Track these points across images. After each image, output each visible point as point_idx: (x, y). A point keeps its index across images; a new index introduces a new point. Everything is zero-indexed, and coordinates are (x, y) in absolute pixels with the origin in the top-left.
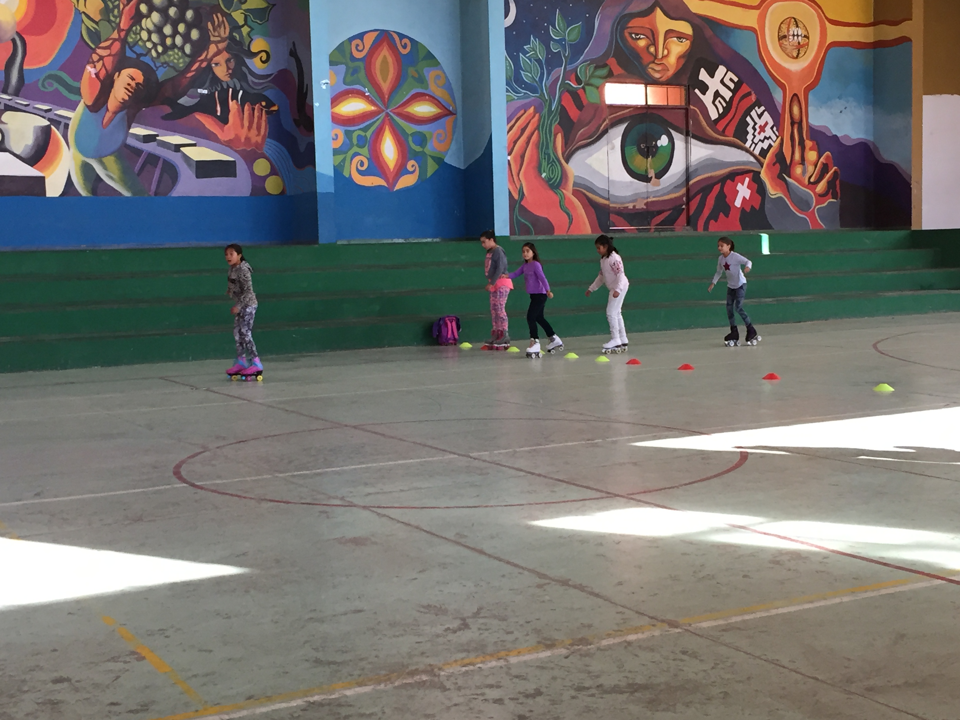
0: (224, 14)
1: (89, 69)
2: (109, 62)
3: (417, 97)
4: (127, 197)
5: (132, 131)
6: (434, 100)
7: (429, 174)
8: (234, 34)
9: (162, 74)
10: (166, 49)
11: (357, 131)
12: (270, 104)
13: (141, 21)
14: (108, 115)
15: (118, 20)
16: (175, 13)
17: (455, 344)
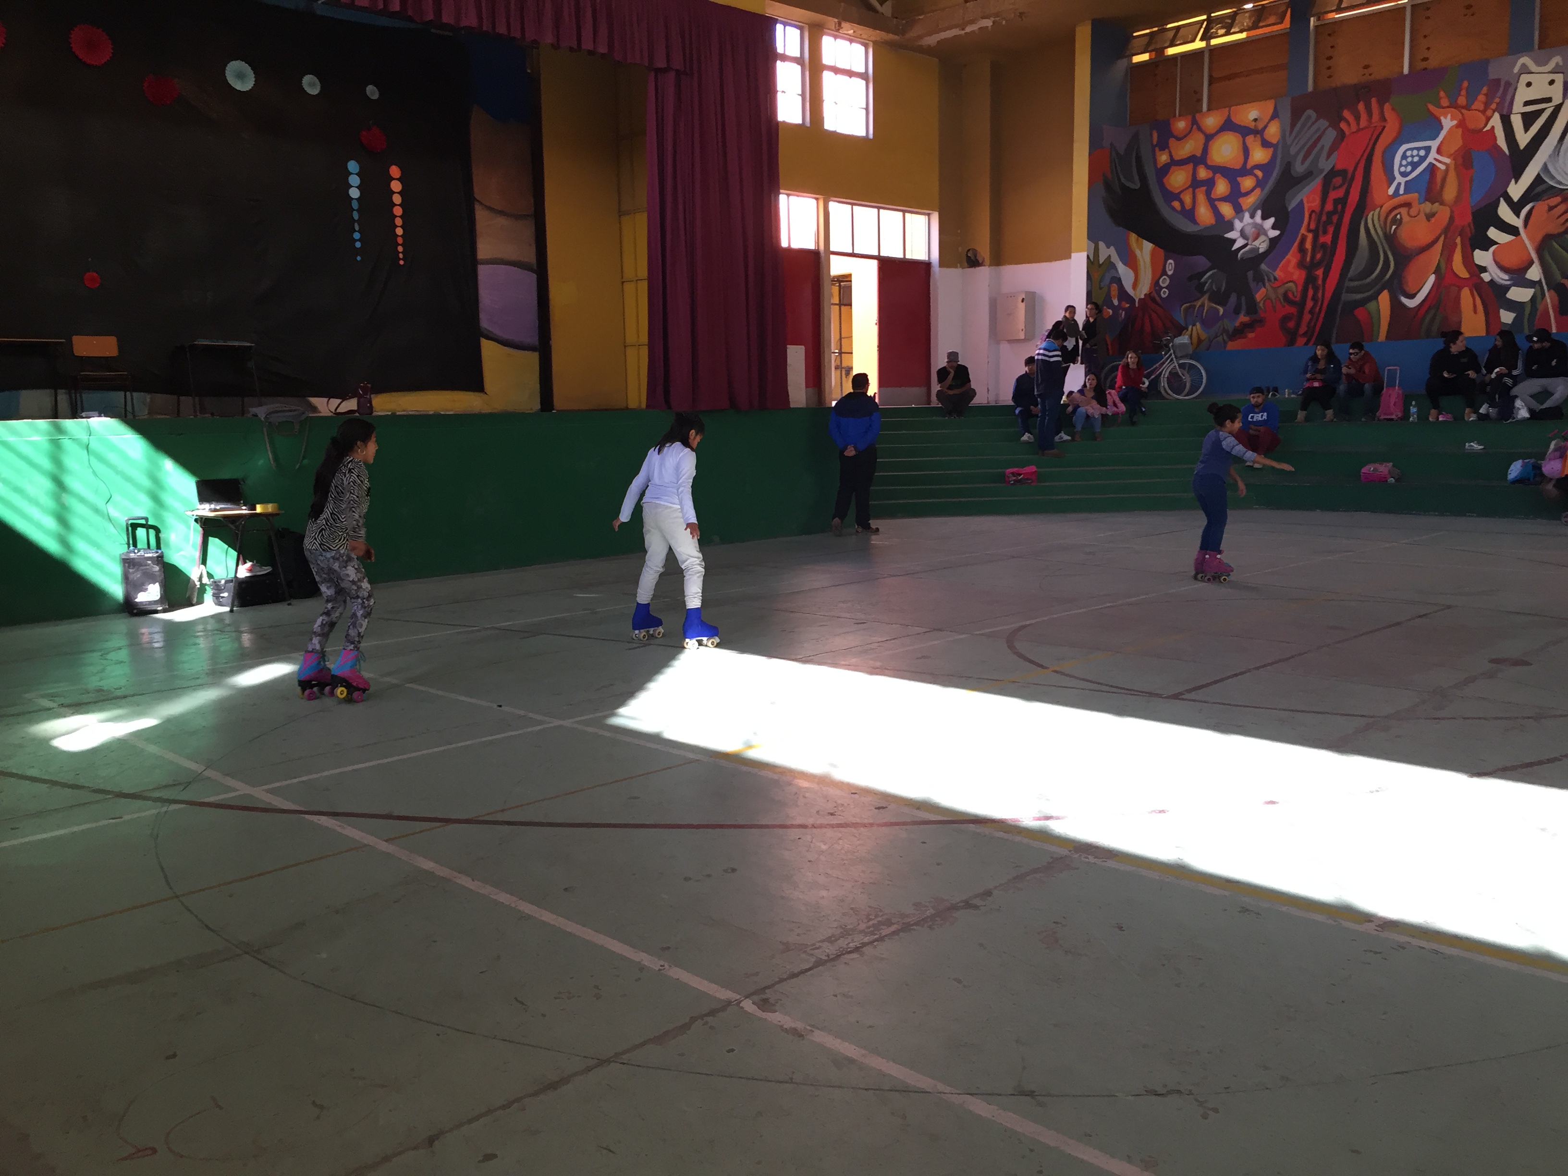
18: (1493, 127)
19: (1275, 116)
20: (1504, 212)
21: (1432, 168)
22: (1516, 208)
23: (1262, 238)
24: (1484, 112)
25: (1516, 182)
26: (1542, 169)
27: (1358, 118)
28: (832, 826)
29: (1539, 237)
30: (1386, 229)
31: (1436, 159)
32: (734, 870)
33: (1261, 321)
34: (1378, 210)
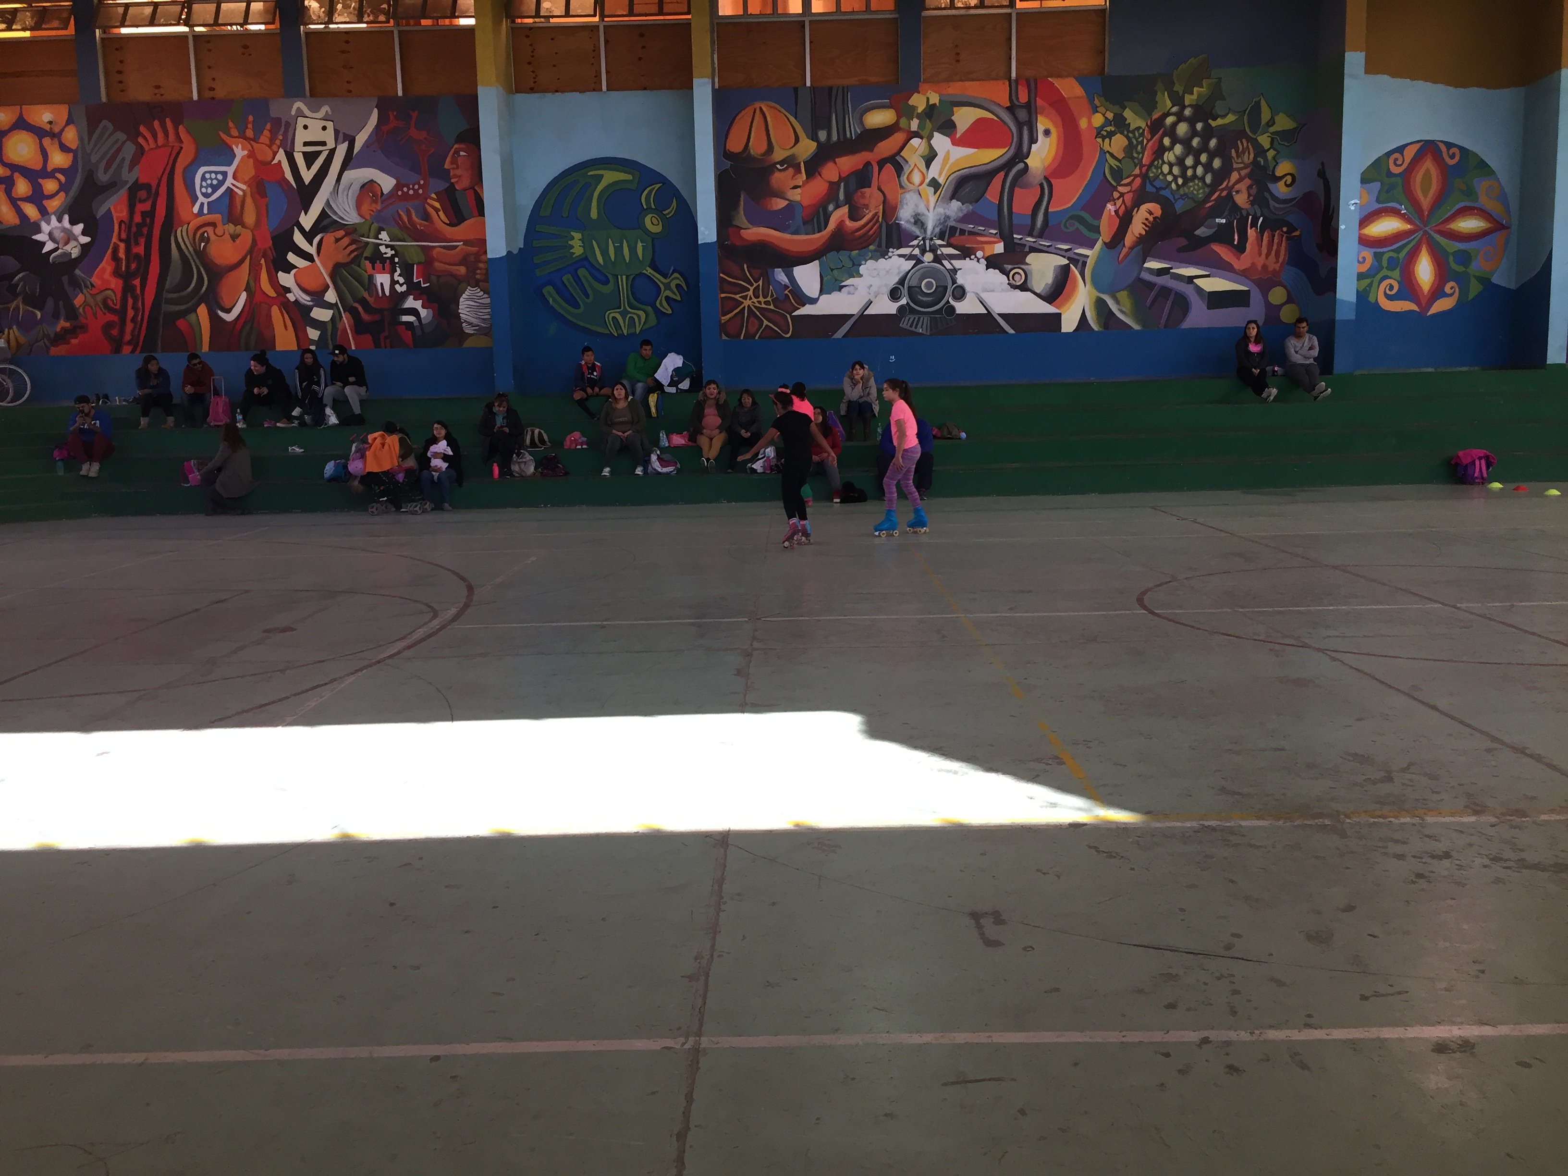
0: (1249, 139)
1: (1110, 207)
2: (1128, 198)
3: (1463, 212)
4: (1137, 330)
5: (1146, 265)
6: (1483, 213)
7: (1471, 296)
8: (1258, 159)
9: (1180, 207)
10: (1186, 180)
11: (1388, 252)
12: (1292, 229)
13: (1164, 153)
14: (1125, 250)
15: (1141, 155)
16: (1199, 143)
17: (1483, 483)
18: (280, 162)
19: (70, 122)
20: (299, 239)
21: (230, 192)
22: (309, 236)
23: (73, 243)
24: (270, 146)
25: (306, 214)
26: (325, 204)
27: (155, 136)
29: (330, 266)
30: (195, 244)
31: (234, 185)
34: (185, 227)
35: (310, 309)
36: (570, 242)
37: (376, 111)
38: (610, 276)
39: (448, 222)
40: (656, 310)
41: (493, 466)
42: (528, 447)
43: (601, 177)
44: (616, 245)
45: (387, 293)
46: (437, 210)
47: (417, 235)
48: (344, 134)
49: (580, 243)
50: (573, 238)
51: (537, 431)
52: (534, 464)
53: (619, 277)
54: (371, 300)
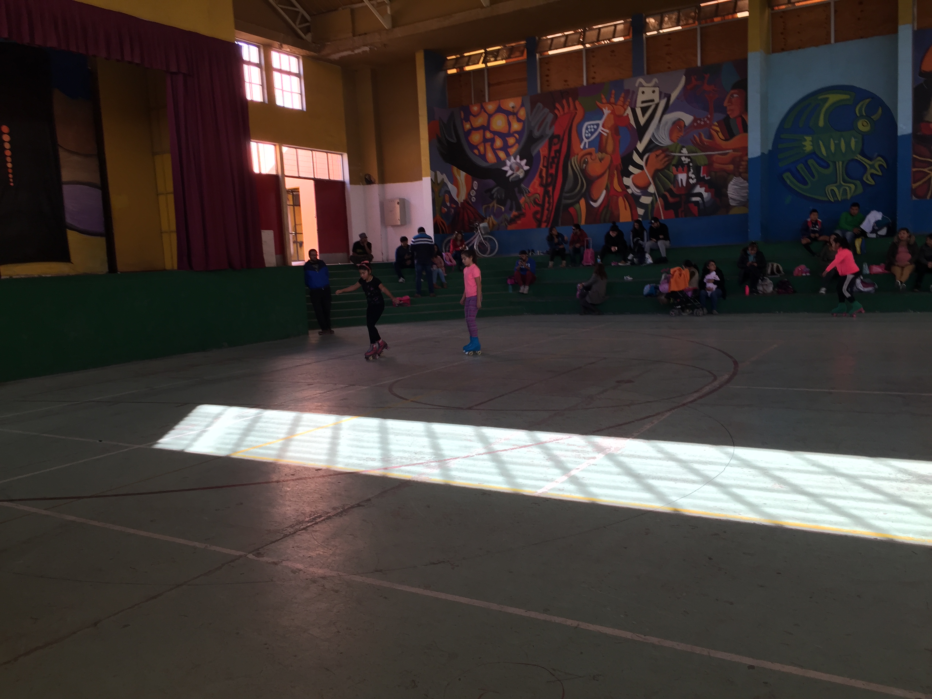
18: (628, 114)
19: (522, 105)
20: (636, 158)
21: (601, 135)
22: (641, 156)
23: (521, 170)
24: (623, 106)
25: (640, 142)
26: (652, 136)
27: (563, 108)
28: (293, 480)
29: (653, 171)
30: (580, 165)
31: (602, 131)
32: (242, 504)
33: (523, 215)
34: (576, 156)
35: (639, 197)
36: (804, 143)
37: (684, 77)
38: (830, 163)
39: (723, 138)
40: (863, 183)
41: (746, 287)
42: (769, 275)
43: (827, 99)
44: (836, 142)
45: (684, 184)
46: (717, 132)
47: (703, 148)
48: (665, 94)
49: (811, 143)
50: (805, 140)
51: (775, 265)
52: (773, 286)
53: (837, 163)
54: (674, 189)
